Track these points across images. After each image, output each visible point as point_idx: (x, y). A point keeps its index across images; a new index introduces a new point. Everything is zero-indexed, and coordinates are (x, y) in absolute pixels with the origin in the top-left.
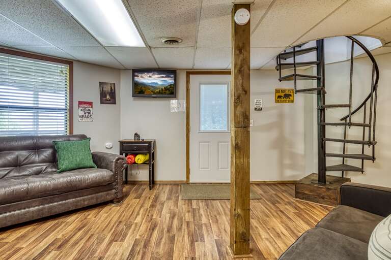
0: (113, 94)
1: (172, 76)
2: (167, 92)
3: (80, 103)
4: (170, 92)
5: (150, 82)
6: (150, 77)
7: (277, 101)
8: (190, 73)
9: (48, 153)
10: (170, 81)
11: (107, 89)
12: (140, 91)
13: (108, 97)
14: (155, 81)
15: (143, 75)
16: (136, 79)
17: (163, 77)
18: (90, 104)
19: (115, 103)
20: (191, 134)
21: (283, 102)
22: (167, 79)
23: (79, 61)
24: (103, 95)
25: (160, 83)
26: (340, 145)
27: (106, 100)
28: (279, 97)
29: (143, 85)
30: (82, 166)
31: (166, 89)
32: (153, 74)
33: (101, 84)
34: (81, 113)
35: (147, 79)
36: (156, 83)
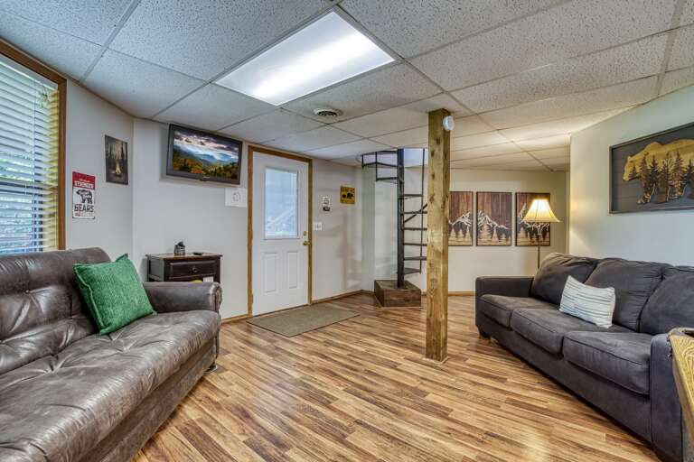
0: (124, 164)
1: (236, 149)
2: (228, 174)
5: (201, 152)
6: (202, 144)
7: (342, 201)
8: (252, 149)
10: (234, 157)
11: (117, 152)
12: (180, 167)
13: (118, 169)
14: (210, 153)
15: (190, 138)
16: (177, 142)
17: (223, 148)
18: (91, 179)
19: (126, 183)
20: (253, 242)
21: (346, 202)
22: (228, 153)
24: (110, 163)
25: (218, 158)
27: (116, 175)
28: (344, 196)
29: (189, 155)
31: (226, 169)
32: (207, 141)
33: (109, 140)
34: (77, 199)
35: (195, 147)
36: (212, 157)
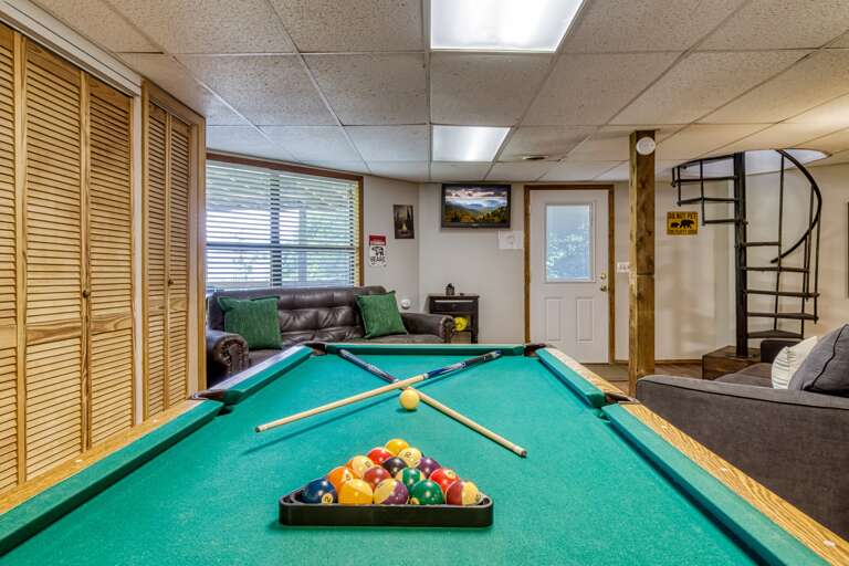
0: (410, 223)
1: (505, 193)
2: (496, 219)
3: (372, 238)
4: (500, 220)
5: (469, 203)
6: (470, 195)
7: (670, 232)
8: (529, 187)
9: (343, 313)
10: (501, 201)
11: (403, 215)
12: (453, 219)
13: (405, 228)
14: (476, 202)
15: (459, 193)
16: (448, 198)
17: (489, 195)
18: (383, 239)
19: (412, 237)
20: (531, 284)
21: (680, 233)
22: (496, 199)
23: (371, 175)
24: (398, 225)
25: (485, 205)
26: (770, 299)
27: (403, 233)
28: (674, 225)
29: (459, 207)
30: (394, 330)
31: (495, 214)
32: (475, 192)
33: (396, 207)
34: (373, 254)
35: (462, 199)
36: (480, 206)
